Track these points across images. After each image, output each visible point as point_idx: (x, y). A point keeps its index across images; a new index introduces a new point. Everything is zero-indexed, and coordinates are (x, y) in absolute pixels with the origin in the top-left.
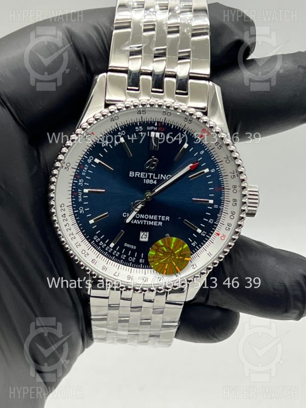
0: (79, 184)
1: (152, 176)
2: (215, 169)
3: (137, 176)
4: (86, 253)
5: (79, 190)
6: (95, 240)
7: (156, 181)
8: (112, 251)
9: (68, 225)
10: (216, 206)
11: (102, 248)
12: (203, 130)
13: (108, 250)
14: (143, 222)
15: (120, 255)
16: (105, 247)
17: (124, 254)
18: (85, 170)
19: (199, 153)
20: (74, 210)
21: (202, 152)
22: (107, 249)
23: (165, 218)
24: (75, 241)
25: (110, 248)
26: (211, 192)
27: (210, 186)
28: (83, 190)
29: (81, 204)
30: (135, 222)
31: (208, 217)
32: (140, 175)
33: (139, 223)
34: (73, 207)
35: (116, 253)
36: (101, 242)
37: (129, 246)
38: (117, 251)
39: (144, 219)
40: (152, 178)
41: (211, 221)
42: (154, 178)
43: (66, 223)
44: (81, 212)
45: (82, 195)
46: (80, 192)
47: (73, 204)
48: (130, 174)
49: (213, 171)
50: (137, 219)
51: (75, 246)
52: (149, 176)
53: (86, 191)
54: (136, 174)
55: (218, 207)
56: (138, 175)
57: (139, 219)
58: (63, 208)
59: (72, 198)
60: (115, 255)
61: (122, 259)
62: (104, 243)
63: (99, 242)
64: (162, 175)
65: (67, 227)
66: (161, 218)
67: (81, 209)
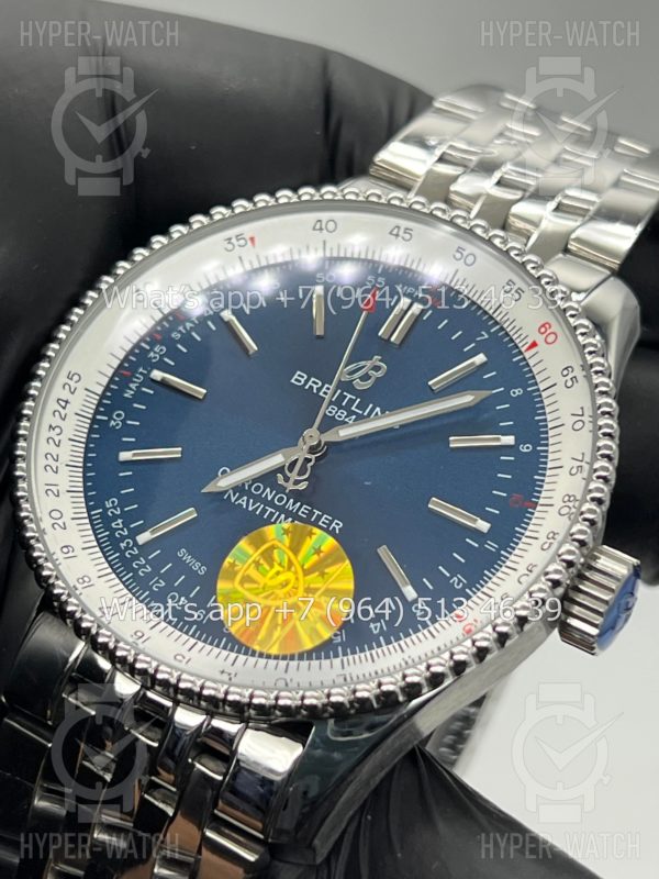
0: (152, 354)
1: (351, 402)
2: (534, 448)
3: (311, 387)
4: (60, 522)
5: (141, 370)
6: (106, 510)
7: (354, 417)
8: (135, 558)
9: (58, 430)
10: (491, 546)
11: (111, 537)
12: (543, 326)
13: (127, 548)
14: (264, 511)
15: (149, 576)
16: (123, 538)
17: (162, 577)
18: (185, 328)
19: (507, 391)
20: (97, 412)
21: (518, 392)
22: (123, 545)
23: (331, 522)
24: (50, 477)
25: (135, 543)
26: (495, 502)
27: (502, 484)
28: (150, 372)
29: (125, 405)
30: (243, 502)
31: (455, 568)
32: (319, 389)
33: (250, 509)
34: (100, 404)
35: (140, 566)
36: (120, 521)
37: (188, 559)
38: (148, 562)
39: (271, 504)
40: (348, 408)
41: (457, 581)
42: (353, 408)
43: (56, 421)
44: (113, 423)
45: (142, 384)
46: (141, 373)
47: (103, 396)
48: (296, 377)
49: (525, 448)
50: (250, 495)
51: (43, 488)
52: (342, 397)
53: (157, 375)
54: (310, 383)
55: (498, 550)
56: (315, 386)
57: (257, 499)
58: (72, 383)
59: (111, 381)
60: (135, 571)
61: (150, 589)
62: (126, 524)
63: (115, 517)
64: (378, 409)
65: (53, 434)
66: (319, 517)
67: (118, 415)
